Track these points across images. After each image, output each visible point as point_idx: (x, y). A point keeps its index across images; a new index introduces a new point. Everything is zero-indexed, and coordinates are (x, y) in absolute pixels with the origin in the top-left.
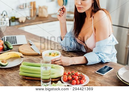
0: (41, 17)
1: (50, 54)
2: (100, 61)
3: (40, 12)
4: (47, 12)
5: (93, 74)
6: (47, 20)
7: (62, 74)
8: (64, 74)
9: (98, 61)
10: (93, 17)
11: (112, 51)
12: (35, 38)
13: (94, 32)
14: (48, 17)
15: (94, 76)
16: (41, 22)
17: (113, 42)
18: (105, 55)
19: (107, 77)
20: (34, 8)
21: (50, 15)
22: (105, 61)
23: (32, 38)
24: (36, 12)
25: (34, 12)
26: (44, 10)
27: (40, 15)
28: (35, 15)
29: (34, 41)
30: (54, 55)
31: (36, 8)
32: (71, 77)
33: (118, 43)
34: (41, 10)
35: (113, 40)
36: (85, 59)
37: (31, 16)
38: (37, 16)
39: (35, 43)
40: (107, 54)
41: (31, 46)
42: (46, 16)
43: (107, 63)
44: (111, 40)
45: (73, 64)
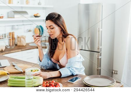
0: (19, 46)
1: (32, 71)
2: (71, 74)
3: (18, 41)
4: (25, 41)
5: (66, 83)
6: (25, 48)
7: (42, 83)
8: (43, 83)
9: (70, 74)
10: (65, 41)
11: (80, 66)
12: (17, 62)
13: (66, 52)
14: (26, 46)
15: (66, 84)
16: (20, 50)
17: (81, 59)
18: (74, 69)
19: (76, 84)
20: (13, 38)
21: (28, 44)
22: (75, 74)
23: (14, 61)
24: (15, 41)
25: (13, 41)
26: (22, 39)
27: (19, 44)
28: (13, 44)
29: (16, 64)
30: (34, 71)
31: (14, 38)
32: (49, 84)
33: (84, 60)
34: (19, 39)
35: (81, 58)
36: (59, 73)
37: (10, 45)
38: (16, 45)
39: (18, 65)
40: (76, 69)
41: (15, 67)
42: (25, 45)
43: (77, 75)
44: (79, 58)
45: (50, 77)
